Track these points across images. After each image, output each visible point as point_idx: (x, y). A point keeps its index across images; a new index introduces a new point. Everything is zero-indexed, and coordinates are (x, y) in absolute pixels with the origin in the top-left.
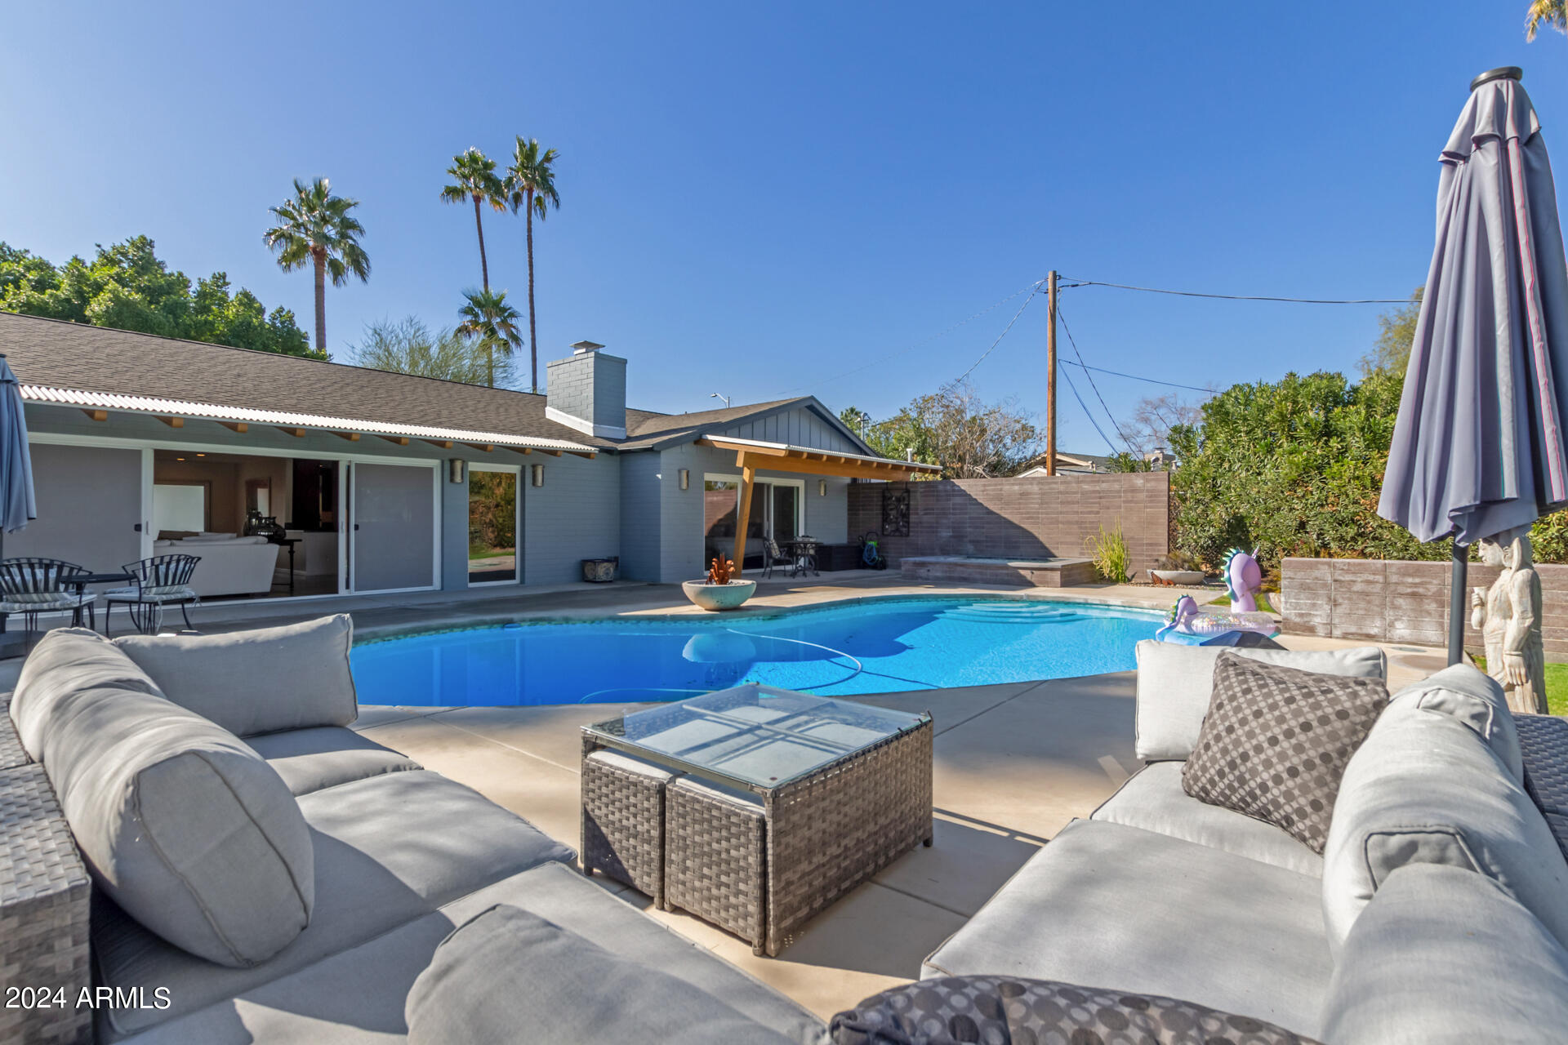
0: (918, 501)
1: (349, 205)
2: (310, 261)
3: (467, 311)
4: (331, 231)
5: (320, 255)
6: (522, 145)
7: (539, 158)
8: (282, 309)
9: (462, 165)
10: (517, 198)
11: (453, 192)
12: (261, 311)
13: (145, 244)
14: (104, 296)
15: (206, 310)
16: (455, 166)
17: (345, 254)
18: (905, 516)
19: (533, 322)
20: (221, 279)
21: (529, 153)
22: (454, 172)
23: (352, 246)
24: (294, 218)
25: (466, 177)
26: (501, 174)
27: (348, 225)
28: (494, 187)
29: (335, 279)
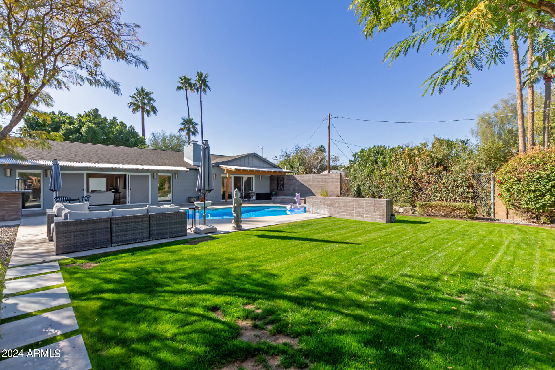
0: (285, 181)
1: (151, 93)
2: (140, 110)
3: (182, 124)
4: (146, 101)
5: (143, 109)
6: (198, 73)
7: (203, 76)
8: (131, 126)
9: (182, 80)
10: (198, 89)
11: (179, 88)
12: (126, 126)
13: (96, 111)
14: (86, 126)
15: (111, 127)
16: (180, 80)
17: (150, 108)
18: (283, 185)
19: (202, 126)
20: (115, 118)
21: (200, 75)
22: (179, 82)
23: (151, 106)
24: (136, 98)
25: (182, 84)
26: (193, 82)
27: (151, 99)
28: (191, 85)
29: (148, 115)
